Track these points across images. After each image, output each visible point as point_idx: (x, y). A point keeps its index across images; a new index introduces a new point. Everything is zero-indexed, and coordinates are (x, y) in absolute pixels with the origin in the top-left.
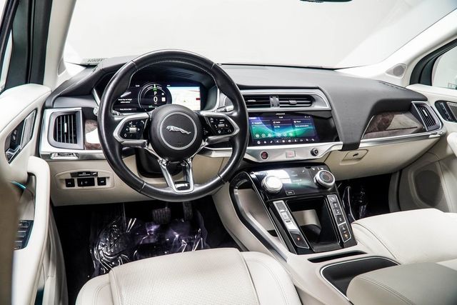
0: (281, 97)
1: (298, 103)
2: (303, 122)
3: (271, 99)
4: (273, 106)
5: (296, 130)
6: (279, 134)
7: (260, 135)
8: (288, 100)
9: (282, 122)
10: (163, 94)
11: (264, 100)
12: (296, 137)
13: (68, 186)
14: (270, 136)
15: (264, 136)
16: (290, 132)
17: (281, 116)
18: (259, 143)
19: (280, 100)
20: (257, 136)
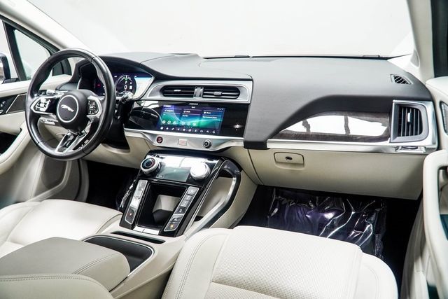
0: (206, 88)
2: (213, 114)
4: (195, 96)
5: (202, 121)
6: (183, 123)
7: (166, 123)
9: (192, 112)
10: (131, 83)
11: (188, 91)
12: (194, 128)
14: (175, 123)
15: (169, 123)
16: (195, 122)
17: (194, 106)
18: (162, 128)
19: (204, 91)
20: (164, 122)
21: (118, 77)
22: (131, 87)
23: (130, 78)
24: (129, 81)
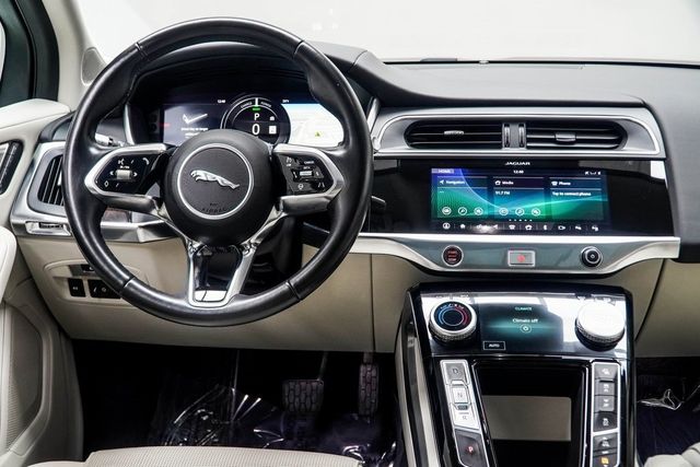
0: (533, 125)
1: (578, 141)
2: (576, 186)
3: (506, 130)
4: (508, 145)
5: (553, 202)
6: (503, 211)
7: (454, 210)
8: (553, 133)
10: (272, 118)
11: (488, 131)
12: (547, 220)
13: (74, 293)
14: (478, 212)
15: (463, 212)
16: (536, 207)
17: (519, 168)
18: (446, 226)
19: (528, 132)
20: (447, 211)
21: (230, 101)
22: (273, 130)
23: (268, 106)
24: (265, 114)
